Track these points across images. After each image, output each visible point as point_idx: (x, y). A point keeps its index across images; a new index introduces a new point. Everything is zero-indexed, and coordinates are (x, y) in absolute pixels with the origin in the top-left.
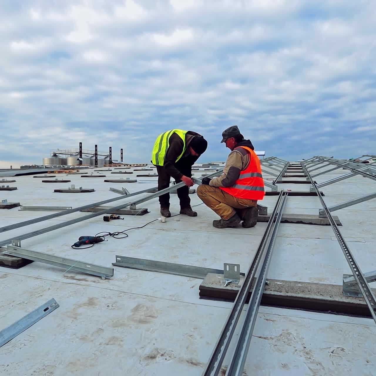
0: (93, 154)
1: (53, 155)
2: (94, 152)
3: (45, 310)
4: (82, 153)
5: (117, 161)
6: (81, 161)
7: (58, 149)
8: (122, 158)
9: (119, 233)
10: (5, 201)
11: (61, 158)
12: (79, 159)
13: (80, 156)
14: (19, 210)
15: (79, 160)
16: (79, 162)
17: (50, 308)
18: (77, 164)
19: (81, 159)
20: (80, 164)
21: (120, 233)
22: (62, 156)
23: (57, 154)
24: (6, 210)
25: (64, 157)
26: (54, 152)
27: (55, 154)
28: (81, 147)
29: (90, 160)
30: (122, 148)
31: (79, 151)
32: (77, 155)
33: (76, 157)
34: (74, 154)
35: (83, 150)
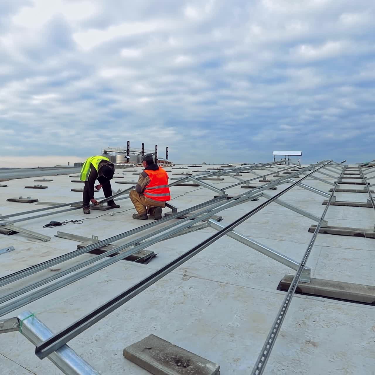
0: (140, 152)
1: (104, 152)
2: (141, 151)
3: (7, 250)
4: (129, 151)
5: (163, 158)
6: (128, 159)
7: (109, 147)
8: (167, 156)
9: (78, 221)
10: (29, 198)
11: (111, 155)
12: (127, 156)
13: (128, 154)
14: (36, 204)
15: (127, 158)
16: (127, 160)
17: (10, 249)
18: (125, 161)
19: (128, 156)
20: (128, 161)
21: (80, 221)
22: (112, 154)
23: (107, 152)
24: (28, 204)
25: (114, 154)
26: (105, 150)
27: (106, 152)
28: (128, 146)
29: (136, 157)
30: (167, 147)
31: (126, 149)
32: (125, 152)
33: (124, 154)
34: (122, 152)
35: (131, 148)
